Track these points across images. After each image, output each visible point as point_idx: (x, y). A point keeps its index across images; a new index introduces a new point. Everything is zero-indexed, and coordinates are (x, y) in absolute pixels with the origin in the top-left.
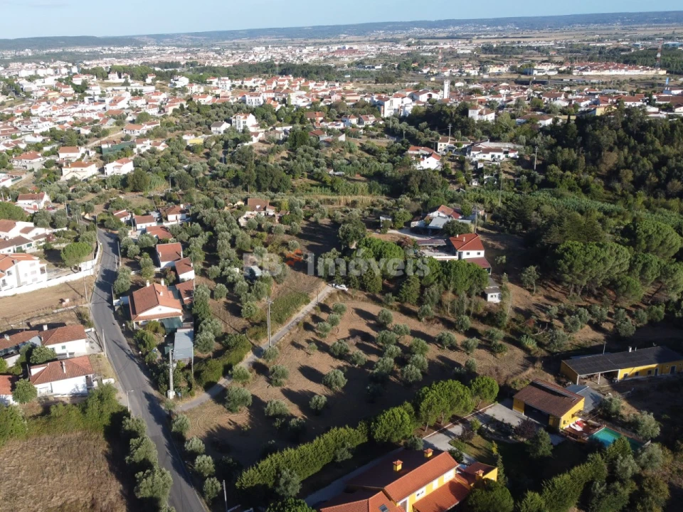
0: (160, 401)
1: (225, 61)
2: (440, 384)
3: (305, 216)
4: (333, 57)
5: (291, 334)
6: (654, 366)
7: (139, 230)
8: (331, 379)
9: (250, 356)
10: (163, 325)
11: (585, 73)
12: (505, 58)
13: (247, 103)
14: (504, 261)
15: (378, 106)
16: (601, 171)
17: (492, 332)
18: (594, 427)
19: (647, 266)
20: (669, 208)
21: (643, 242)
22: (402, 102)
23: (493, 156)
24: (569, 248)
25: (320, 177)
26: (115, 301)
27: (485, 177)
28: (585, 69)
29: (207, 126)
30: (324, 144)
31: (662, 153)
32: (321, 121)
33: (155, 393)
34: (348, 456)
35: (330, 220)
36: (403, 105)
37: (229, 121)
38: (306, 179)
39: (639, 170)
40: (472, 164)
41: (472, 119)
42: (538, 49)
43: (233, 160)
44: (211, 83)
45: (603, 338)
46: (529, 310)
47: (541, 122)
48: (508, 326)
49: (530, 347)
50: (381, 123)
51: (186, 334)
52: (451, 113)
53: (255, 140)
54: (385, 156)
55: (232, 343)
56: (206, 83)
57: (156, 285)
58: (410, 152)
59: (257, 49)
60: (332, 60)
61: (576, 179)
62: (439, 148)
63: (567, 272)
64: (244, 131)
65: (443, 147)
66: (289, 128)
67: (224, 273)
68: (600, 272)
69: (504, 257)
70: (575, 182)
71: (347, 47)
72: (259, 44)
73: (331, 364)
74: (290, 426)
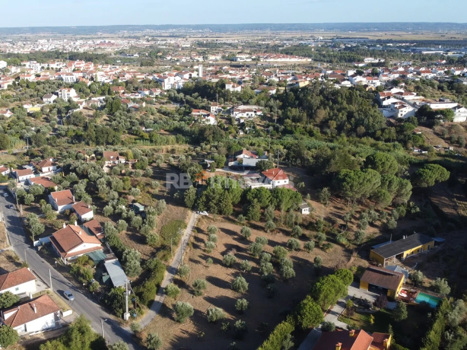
0: (120, 323)
1: (21, 50)
2: (326, 279)
3: (149, 162)
4: (99, 48)
5: (186, 253)
6: (420, 246)
7: (22, 181)
8: (239, 285)
9: (167, 275)
10: (90, 258)
11: (268, 60)
12: (213, 50)
13: (64, 81)
14: (304, 186)
15: (159, 82)
16: (316, 122)
17: (319, 236)
18: (414, 293)
19: (392, 183)
20: (364, 144)
21: (380, 167)
22: (175, 79)
23: (247, 115)
24: (347, 174)
25: (138, 133)
26: (35, 243)
27: (247, 129)
28: (266, 58)
29: (40, 98)
30: (133, 109)
31: (349, 110)
32: (124, 93)
33: (112, 317)
34: (292, 344)
35: (166, 164)
36: (176, 81)
37: (57, 94)
38: (128, 135)
39: (339, 121)
40: (236, 120)
41: (228, 90)
42: (230, 44)
43: (69, 123)
44: (25, 65)
45: (378, 231)
46: (329, 217)
47: (271, 91)
48: (324, 230)
49: (344, 243)
50: (166, 93)
51: (113, 263)
52: (213, 87)
53: (81, 107)
54: (178, 117)
55: (152, 266)
56: (20, 65)
57: (71, 226)
58: (193, 113)
59: (42, 41)
60: (99, 50)
61: (303, 128)
62: (211, 110)
63: (350, 190)
64: (69, 101)
65: (214, 110)
66: (102, 98)
67: (117, 211)
68: (368, 189)
69: (303, 183)
70: (304, 130)
71: (107, 41)
72: (41, 38)
73: (225, 272)
74: (237, 328)
